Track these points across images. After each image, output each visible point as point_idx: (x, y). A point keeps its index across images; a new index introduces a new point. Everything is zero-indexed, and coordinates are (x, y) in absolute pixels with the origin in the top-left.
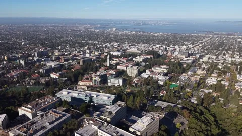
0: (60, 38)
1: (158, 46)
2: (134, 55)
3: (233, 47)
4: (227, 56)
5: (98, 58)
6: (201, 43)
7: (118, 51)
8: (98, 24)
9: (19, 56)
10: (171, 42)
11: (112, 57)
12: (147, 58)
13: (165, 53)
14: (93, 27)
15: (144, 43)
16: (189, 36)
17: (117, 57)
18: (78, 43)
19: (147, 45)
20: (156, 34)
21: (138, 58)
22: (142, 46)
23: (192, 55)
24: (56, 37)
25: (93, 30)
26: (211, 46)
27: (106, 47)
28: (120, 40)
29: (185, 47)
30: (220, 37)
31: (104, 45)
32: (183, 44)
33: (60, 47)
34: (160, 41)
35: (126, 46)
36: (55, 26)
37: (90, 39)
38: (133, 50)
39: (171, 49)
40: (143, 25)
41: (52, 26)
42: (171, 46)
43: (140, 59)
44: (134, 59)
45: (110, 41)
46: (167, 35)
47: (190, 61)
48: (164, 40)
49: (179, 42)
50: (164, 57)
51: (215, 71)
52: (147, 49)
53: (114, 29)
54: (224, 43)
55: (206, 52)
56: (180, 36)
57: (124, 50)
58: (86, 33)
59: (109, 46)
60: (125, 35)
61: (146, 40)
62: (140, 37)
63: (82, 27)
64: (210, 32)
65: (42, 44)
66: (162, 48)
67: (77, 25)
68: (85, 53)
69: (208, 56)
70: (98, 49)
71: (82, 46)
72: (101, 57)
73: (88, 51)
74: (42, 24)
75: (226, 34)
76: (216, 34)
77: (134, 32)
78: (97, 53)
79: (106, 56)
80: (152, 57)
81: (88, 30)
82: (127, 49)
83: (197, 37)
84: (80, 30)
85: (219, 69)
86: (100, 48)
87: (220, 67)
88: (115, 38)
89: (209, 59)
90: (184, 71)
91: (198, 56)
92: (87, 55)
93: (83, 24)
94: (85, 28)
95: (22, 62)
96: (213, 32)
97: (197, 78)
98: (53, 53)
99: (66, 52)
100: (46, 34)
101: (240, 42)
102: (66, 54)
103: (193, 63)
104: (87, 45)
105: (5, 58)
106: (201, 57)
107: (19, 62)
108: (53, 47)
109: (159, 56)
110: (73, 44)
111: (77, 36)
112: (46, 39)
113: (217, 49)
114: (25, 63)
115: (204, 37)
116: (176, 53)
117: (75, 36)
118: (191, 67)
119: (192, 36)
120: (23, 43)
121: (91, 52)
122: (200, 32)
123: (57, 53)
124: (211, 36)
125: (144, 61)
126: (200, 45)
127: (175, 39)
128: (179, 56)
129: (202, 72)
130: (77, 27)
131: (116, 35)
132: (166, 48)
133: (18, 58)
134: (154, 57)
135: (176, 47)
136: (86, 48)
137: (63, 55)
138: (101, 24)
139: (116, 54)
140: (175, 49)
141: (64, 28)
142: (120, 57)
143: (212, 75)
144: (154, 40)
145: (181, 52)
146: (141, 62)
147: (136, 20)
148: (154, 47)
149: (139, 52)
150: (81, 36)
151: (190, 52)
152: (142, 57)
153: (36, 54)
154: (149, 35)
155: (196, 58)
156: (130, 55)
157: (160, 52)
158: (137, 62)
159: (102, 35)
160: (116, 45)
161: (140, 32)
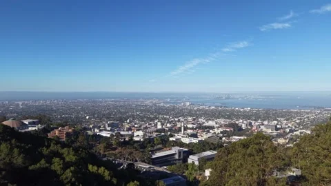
0: (125, 113)
1: (241, 121)
2: (212, 128)
5: (170, 130)
6: (301, 119)
7: (193, 124)
8: (167, 98)
9: (91, 126)
10: (260, 118)
11: (186, 129)
12: (226, 131)
13: (249, 127)
14: (161, 101)
15: (226, 118)
16: (287, 112)
17: (190, 129)
18: (147, 117)
20: (242, 110)
21: (216, 130)
22: (222, 121)
23: (281, 128)
24: (120, 112)
25: (162, 104)
26: (312, 122)
27: (179, 121)
28: (196, 115)
29: (276, 122)
31: (177, 119)
33: (128, 121)
34: (246, 116)
35: (201, 120)
36: (116, 102)
37: (160, 114)
38: (211, 123)
39: (257, 124)
41: (112, 101)
42: (259, 121)
45: (184, 116)
46: (258, 111)
47: (275, 134)
48: (252, 116)
49: (271, 117)
50: (247, 130)
52: (227, 123)
53: (188, 104)
55: (301, 127)
56: (274, 112)
57: (199, 124)
58: (153, 108)
59: (182, 120)
60: (201, 110)
61: (228, 115)
62: (220, 112)
63: (148, 102)
65: (107, 118)
66: (245, 122)
67: (141, 100)
68: (156, 125)
69: (302, 131)
70: (170, 123)
71: (152, 120)
72: (174, 129)
73: (159, 123)
76: (329, 110)
77: (213, 107)
78: (168, 125)
79: (180, 128)
80: (232, 130)
81: (155, 105)
82: (204, 123)
83: (297, 113)
84: (146, 106)
86: (172, 121)
88: (189, 113)
89: (301, 133)
91: (288, 130)
92: (159, 127)
93: (149, 99)
95: (97, 131)
98: (122, 125)
99: (135, 124)
100: (108, 109)
102: (136, 126)
103: (277, 135)
104: (157, 119)
106: (292, 131)
108: (122, 120)
109: (240, 129)
110: (142, 119)
111: (145, 111)
112: (109, 114)
115: (308, 113)
116: (262, 127)
117: (141, 111)
119: (292, 112)
120: (87, 117)
121: (162, 124)
122: (305, 107)
123: (127, 125)
124: (319, 112)
125: (221, 132)
127: (268, 115)
128: (265, 129)
129: (284, 141)
130: (142, 102)
131: (190, 111)
132: (250, 124)
134: (234, 130)
135: (264, 122)
136: (156, 121)
137: (134, 126)
138: (171, 98)
139: (190, 126)
141: (126, 103)
142: (195, 129)
144: (238, 115)
145: (268, 126)
146: (218, 134)
148: (237, 122)
149: (218, 125)
150: (149, 111)
151: (278, 126)
152: (221, 130)
153: (107, 125)
154: (233, 110)
155: (284, 132)
156: (206, 127)
157: (244, 126)
158: (215, 133)
159: (173, 110)
160: (190, 119)
161: (221, 107)
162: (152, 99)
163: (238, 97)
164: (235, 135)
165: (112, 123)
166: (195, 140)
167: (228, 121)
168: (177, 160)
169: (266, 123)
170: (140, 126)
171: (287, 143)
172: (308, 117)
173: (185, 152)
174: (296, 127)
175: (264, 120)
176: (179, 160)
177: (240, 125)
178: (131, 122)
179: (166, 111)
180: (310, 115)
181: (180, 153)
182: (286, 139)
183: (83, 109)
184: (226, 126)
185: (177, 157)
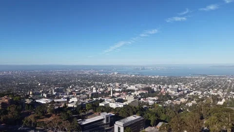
0: (69, 81)
1: (153, 85)
2: (133, 91)
3: (219, 86)
4: (211, 91)
5: (103, 93)
6: (193, 83)
7: (119, 88)
9: (41, 91)
10: (165, 83)
11: (114, 92)
12: (143, 93)
13: (159, 90)
14: (97, 72)
15: (142, 83)
16: (183, 78)
17: (117, 92)
18: (86, 84)
19: (144, 85)
20: (153, 77)
21: (136, 92)
22: (140, 86)
23: (181, 91)
24: (66, 80)
25: (97, 74)
26: (200, 86)
27: (109, 86)
28: (121, 81)
29: (177, 86)
30: (212, 79)
31: (108, 85)
32: (177, 84)
33: (71, 87)
34: (156, 82)
35: (125, 85)
36: (62, 72)
37: (95, 81)
38: (132, 87)
39: (164, 87)
40: (142, 69)
42: (166, 85)
43: (137, 93)
44: (132, 93)
45: (113, 82)
46: (164, 78)
47: (177, 95)
48: (160, 81)
49: (173, 82)
50: (158, 92)
51: (195, 99)
52: (143, 87)
53: (116, 73)
54: (213, 83)
55: (194, 89)
56: (175, 78)
57: (124, 88)
58: (91, 77)
59: (112, 85)
60: (125, 77)
61: (144, 81)
62: (138, 79)
63: (87, 72)
64: (204, 75)
65: (55, 85)
66: (156, 86)
68: (92, 90)
69: (196, 92)
70: (103, 88)
71: (89, 85)
72: (105, 92)
73: (94, 88)
74: (51, 71)
75: (218, 77)
76: (210, 77)
77: (134, 76)
78: (101, 90)
79: (110, 91)
80: (147, 92)
81: (92, 75)
82: (127, 87)
83: (190, 79)
84: (85, 75)
85: (199, 98)
86: (104, 86)
87: (200, 97)
88: (117, 80)
89: (195, 94)
90: (171, 99)
91: (186, 92)
92: (94, 91)
93: (88, 70)
94: (89, 72)
95: (45, 95)
96: (206, 75)
97: (178, 102)
98: (66, 90)
99: (76, 89)
100: (56, 78)
101: (228, 82)
102: (76, 90)
103: (179, 96)
104: (93, 84)
105: (31, 93)
106: (188, 92)
107: (43, 95)
108: (66, 86)
109: (153, 91)
110: (81, 85)
111: (84, 79)
112: (57, 81)
113: (205, 87)
114: (47, 96)
115: (197, 79)
116: (168, 90)
117: (82, 79)
118: (177, 98)
119: (187, 78)
120: (39, 84)
121: (97, 89)
123: (69, 91)
124: (204, 78)
125: (140, 94)
126: (191, 85)
127: (171, 81)
128: (170, 91)
129: (184, 100)
130: (83, 72)
131: (118, 78)
132: (160, 87)
133: (40, 93)
134: (149, 92)
135: (169, 86)
136: (92, 87)
137: (75, 91)
138: (104, 69)
139: (117, 90)
140: (168, 88)
142: (121, 92)
143: (192, 102)
144: (151, 81)
145: (172, 89)
146: (138, 95)
147: (136, 66)
148: (150, 86)
149: (137, 89)
150: (87, 79)
151: (179, 89)
152: (139, 92)
153: (53, 91)
154: (147, 78)
155: (183, 93)
156: (129, 90)
157: (155, 90)
158: (135, 95)
159: (105, 78)
160: (117, 84)
161: (139, 75)
162: (90, 69)
163: (150, 68)
164: (150, 97)
165: (58, 89)
166: (121, 105)
167: (144, 86)
168: (105, 124)
169: (170, 86)
170: (79, 91)
171: (187, 102)
172: (198, 82)
173: (112, 117)
174: (191, 89)
175: (169, 85)
176: (106, 124)
177: (153, 88)
178: (73, 88)
179: (100, 79)
180: (199, 80)
181: (107, 118)
182: (186, 98)
183: (37, 78)
184: (143, 89)
185: (105, 122)
